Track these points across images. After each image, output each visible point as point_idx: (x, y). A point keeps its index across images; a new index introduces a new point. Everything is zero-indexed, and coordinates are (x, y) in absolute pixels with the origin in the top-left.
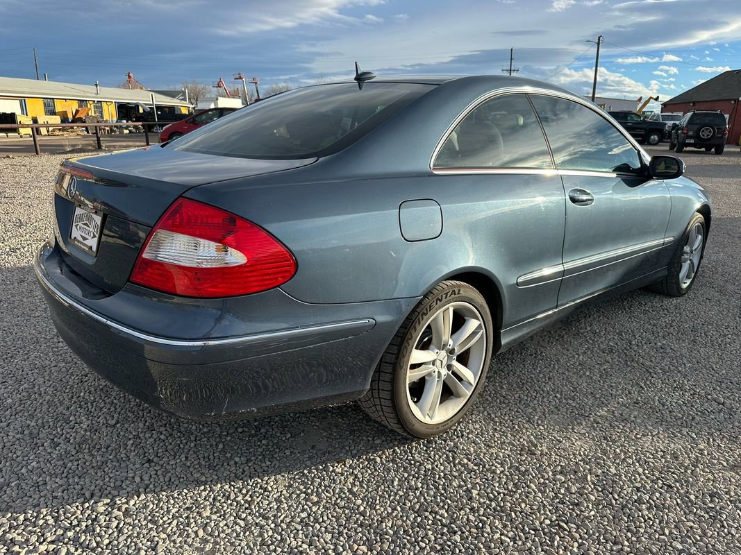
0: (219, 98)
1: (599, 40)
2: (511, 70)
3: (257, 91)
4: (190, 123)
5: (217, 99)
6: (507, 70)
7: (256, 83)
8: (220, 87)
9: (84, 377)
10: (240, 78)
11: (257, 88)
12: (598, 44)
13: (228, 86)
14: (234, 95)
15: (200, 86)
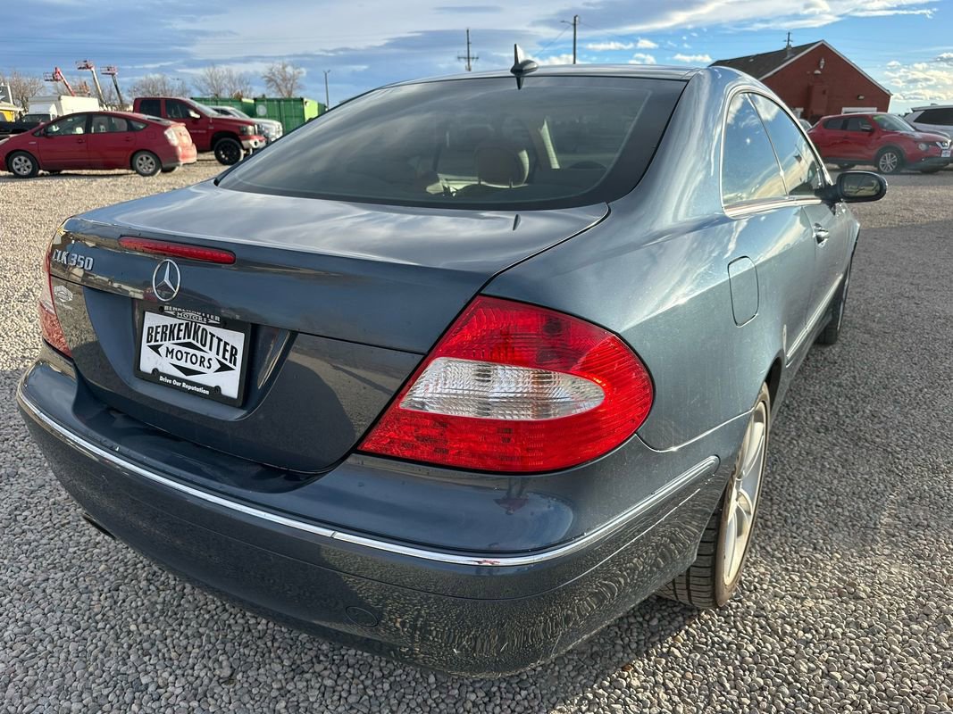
0: (62, 97)
1: (575, 20)
2: (469, 58)
3: (116, 86)
4: (40, 136)
5: (59, 99)
6: (465, 58)
7: (113, 74)
8: (57, 80)
9: (115, 593)
10: (87, 67)
11: (114, 81)
12: (575, 25)
13: (71, 79)
14: (82, 92)
15: (25, 80)
